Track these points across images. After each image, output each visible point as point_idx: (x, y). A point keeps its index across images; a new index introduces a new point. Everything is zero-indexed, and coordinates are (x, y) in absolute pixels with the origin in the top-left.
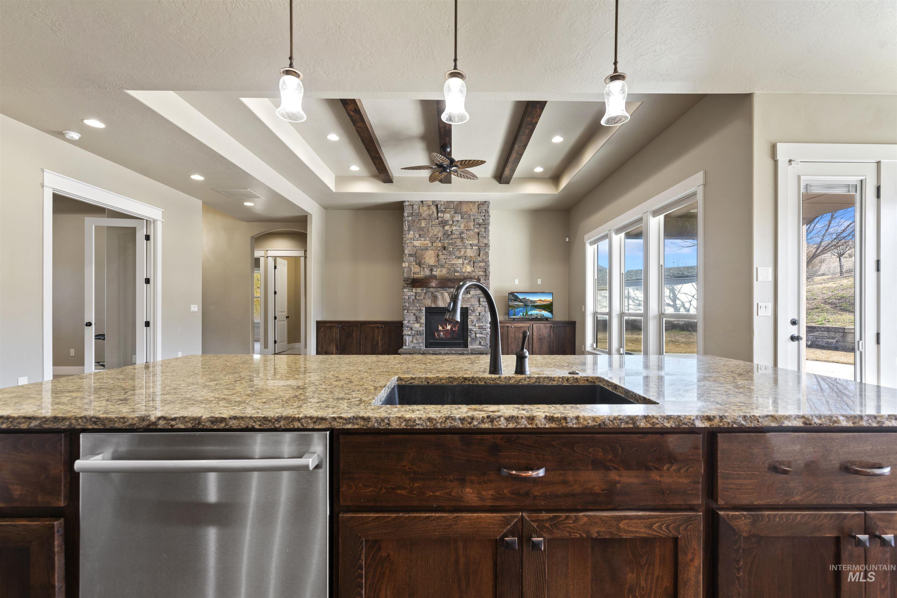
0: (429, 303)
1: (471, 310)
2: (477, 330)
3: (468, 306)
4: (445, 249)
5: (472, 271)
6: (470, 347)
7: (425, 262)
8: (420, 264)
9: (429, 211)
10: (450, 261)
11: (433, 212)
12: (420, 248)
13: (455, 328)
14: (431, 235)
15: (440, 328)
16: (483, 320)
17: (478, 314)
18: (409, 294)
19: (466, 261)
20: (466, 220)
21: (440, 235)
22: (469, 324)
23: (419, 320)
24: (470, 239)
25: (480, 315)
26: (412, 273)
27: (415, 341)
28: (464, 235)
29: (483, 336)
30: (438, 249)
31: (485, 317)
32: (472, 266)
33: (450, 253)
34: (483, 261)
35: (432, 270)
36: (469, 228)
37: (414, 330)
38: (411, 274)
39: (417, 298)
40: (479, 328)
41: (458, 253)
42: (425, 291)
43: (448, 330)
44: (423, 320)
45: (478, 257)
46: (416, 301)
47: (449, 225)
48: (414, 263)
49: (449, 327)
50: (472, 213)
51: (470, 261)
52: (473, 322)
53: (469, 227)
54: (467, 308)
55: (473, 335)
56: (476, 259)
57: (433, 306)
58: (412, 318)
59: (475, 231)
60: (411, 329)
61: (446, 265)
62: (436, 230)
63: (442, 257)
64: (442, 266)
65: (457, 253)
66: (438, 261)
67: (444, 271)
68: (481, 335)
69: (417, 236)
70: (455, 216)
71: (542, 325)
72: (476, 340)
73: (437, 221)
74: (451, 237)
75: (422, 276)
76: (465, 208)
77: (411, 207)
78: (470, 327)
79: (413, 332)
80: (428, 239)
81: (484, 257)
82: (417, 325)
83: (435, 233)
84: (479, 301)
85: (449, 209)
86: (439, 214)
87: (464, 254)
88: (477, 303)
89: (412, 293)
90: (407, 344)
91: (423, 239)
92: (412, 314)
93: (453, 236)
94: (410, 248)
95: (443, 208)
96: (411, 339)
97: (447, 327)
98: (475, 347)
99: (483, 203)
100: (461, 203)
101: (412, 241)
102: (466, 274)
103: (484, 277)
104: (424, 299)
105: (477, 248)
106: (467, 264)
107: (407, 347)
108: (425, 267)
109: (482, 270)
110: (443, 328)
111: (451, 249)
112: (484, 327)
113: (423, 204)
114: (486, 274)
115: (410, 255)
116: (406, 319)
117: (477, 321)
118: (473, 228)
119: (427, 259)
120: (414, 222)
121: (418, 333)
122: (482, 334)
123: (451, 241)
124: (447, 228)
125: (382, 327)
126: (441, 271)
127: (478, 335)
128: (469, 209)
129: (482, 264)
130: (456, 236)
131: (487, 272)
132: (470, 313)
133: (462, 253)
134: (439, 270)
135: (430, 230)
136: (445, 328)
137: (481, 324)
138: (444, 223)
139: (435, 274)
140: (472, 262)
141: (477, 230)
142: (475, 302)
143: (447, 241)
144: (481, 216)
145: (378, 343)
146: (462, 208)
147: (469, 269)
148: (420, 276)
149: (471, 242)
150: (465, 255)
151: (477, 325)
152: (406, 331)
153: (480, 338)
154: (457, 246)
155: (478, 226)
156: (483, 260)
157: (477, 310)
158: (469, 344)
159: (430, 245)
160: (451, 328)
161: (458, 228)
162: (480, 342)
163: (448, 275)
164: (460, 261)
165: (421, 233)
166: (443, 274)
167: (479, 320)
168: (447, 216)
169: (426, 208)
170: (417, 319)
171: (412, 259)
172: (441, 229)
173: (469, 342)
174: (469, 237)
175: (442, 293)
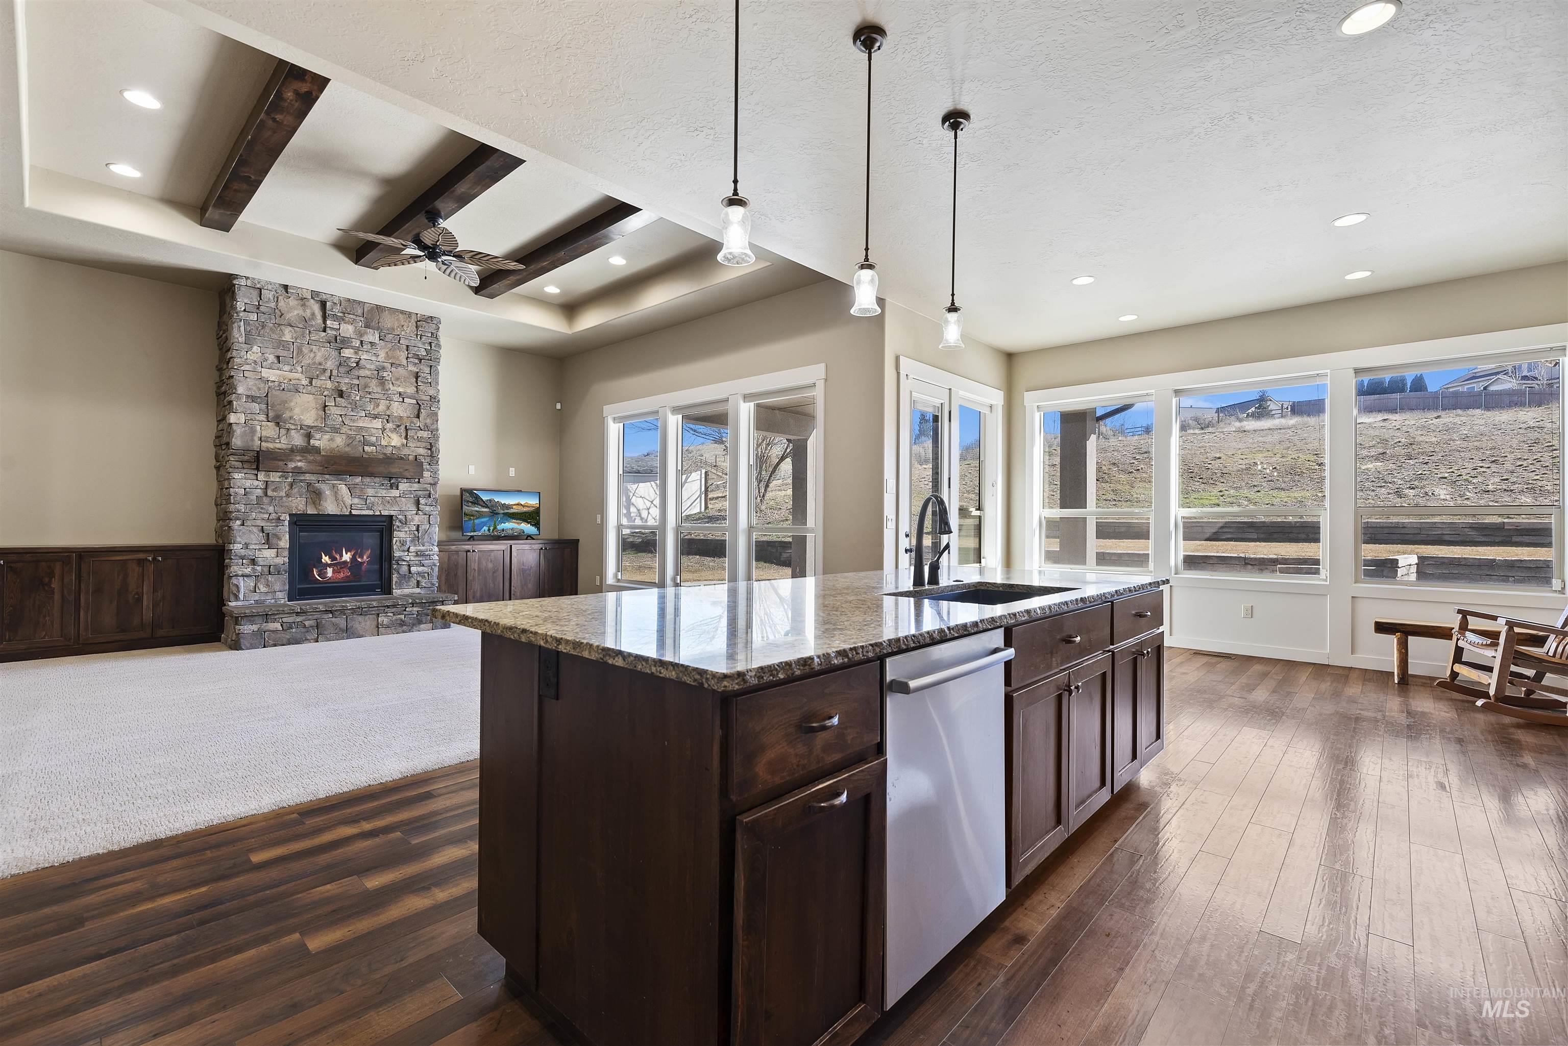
0: (299, 504)
1: (400, 521)
2: (412, 558)
3: (392, 513)
4: (341, 396)
5: (403, 445)
6: (397, 592)
7: (291, 418)
8: (278, 421)
9: (304, 311)
10: (354, 421)
11: (313, 314)
12: (279, 386)
13: (362, 558)
14: (306, 361)
15: (326, 559)
16: (425, 540)
17: (415, 528)
18: (248, 483)
19: (389, 426)
20: (390, 345)
21: (330, 365)
22: (395, 547)
23: (273, 540)
24: (398, 383)
25: (418, 530)
26: (256, 439)
27: (262, 588)
28: (385, 374)
29: (425, 569)
30: (325, 393)
31: (428, 535)
32: (404, 435)
33: (355, 406)
34: (426, 428)
35: (309, 436)
36: (397, 362)
37: (261, 563)
38: (253, 440)
39: (270, 493)
40: (417, 555)
41: (372, 406)
42: (290, 480)
43: (345, 562)
44: (285, 543)
45: (415, 420)
46: (265, 500)
47: (352, 348)
48: (262, 417)
49: (347, 557)
50: (403, 333)
51: (399, 426)
52: (403, 544)
53: (398, 359)
54: (392, 516)
55: (404, 569)
56: (412, 422)
57: (311, 511)
58: (256, 538)
59: (410, 368)
60: (253, 562)
61: (344, 430)
62: (319, 354)
63: (333, 411)
64: (336, 430)
65: (370, 407)
66: (326, 417)
67: (339, 441)
68: (421, 569)
69: (271, 358)
70: (366, 333)
71: (527, 547)
72: (409, 578)
73: (324, 334)
74: (356, 372)
75: (284, 446)
76: (388, 321)
77: (255, 293)
78: (397, 554)
79: (259, 568)
80: (300, 369)
81: (428, 421)
82: (269, 554)
83: (318, 359)
84: (418, 503)
85: (351, 316)
86: (328, 322)
87: (385, 412)
88: (414, 508)
89: (256, 483)
90: (241, 596)
91: (287, 368)
92: (255, 530)
93: (362, 373)
94: (251, 383)
95: (337, 310)
96: (252, 584)
97: (341, 556)
98: (407, 591)
99: (426, 319)
100: (379, 309)
101: (259, 369)
102: (389, 451)
103: (428, 459)
104: (288, 496)
105: (414, 401)
106: (392, 431)
107: (239, 603)
108: (293, 427)
109: (424, 444)
110: (333, 558)
111: (358, 398)
112: (427, 553)
113: (287, 292)
114: (432, 452)
115: (252, 399)
116: (239, 539)
117: (411, 541)
118: (404, 362)
119: (297, 411)
120: (263, 327)
121: (270, 570)
122: (423, 566)
123: (356, 382)
124: (347, 353)
125: (154, 559)
126: (332, 440)
127: (413, 569)
128: (396, 324)
129: (425, 434)
130: (368, 373)
131: (434, 449)
132: (398, 527)
133: (382, 408)
134: (327, 436)
135: (305, 350)
136: (338, 557)
137: (421, 548)
138: (339, 343)
139: (316, 445)
140: (403, 427)
141: (412, 368)
142: (409, 505)
143: (347, 380)
144: (424, 344)
145: (139, 600)
146: (381, 320)
147: (396, 440)
148: (278, 446)
149: (401, 390)
150: (388, 413)
151: (412, 549)
152: (236, 568)
153: (419, 573)
154: (370, 393)
155: (417, 361)
156: (426, 425)
157: (413, 520)
158: (394, 587)
159: (305, 382)
160: (354, 558)
161: (374, 358)
162: (418, 582)
163: (347, 449)
164: (378, 424)
165: (281, 353)
166: (336, 446)
167: (416, 539)
168: (347, 330)
169: (296, 302)
170: (269, 540)
171: (256, 407)
172: (334, 353)
173: (394, 583)
174: (397, 379)
175: (334, 486)
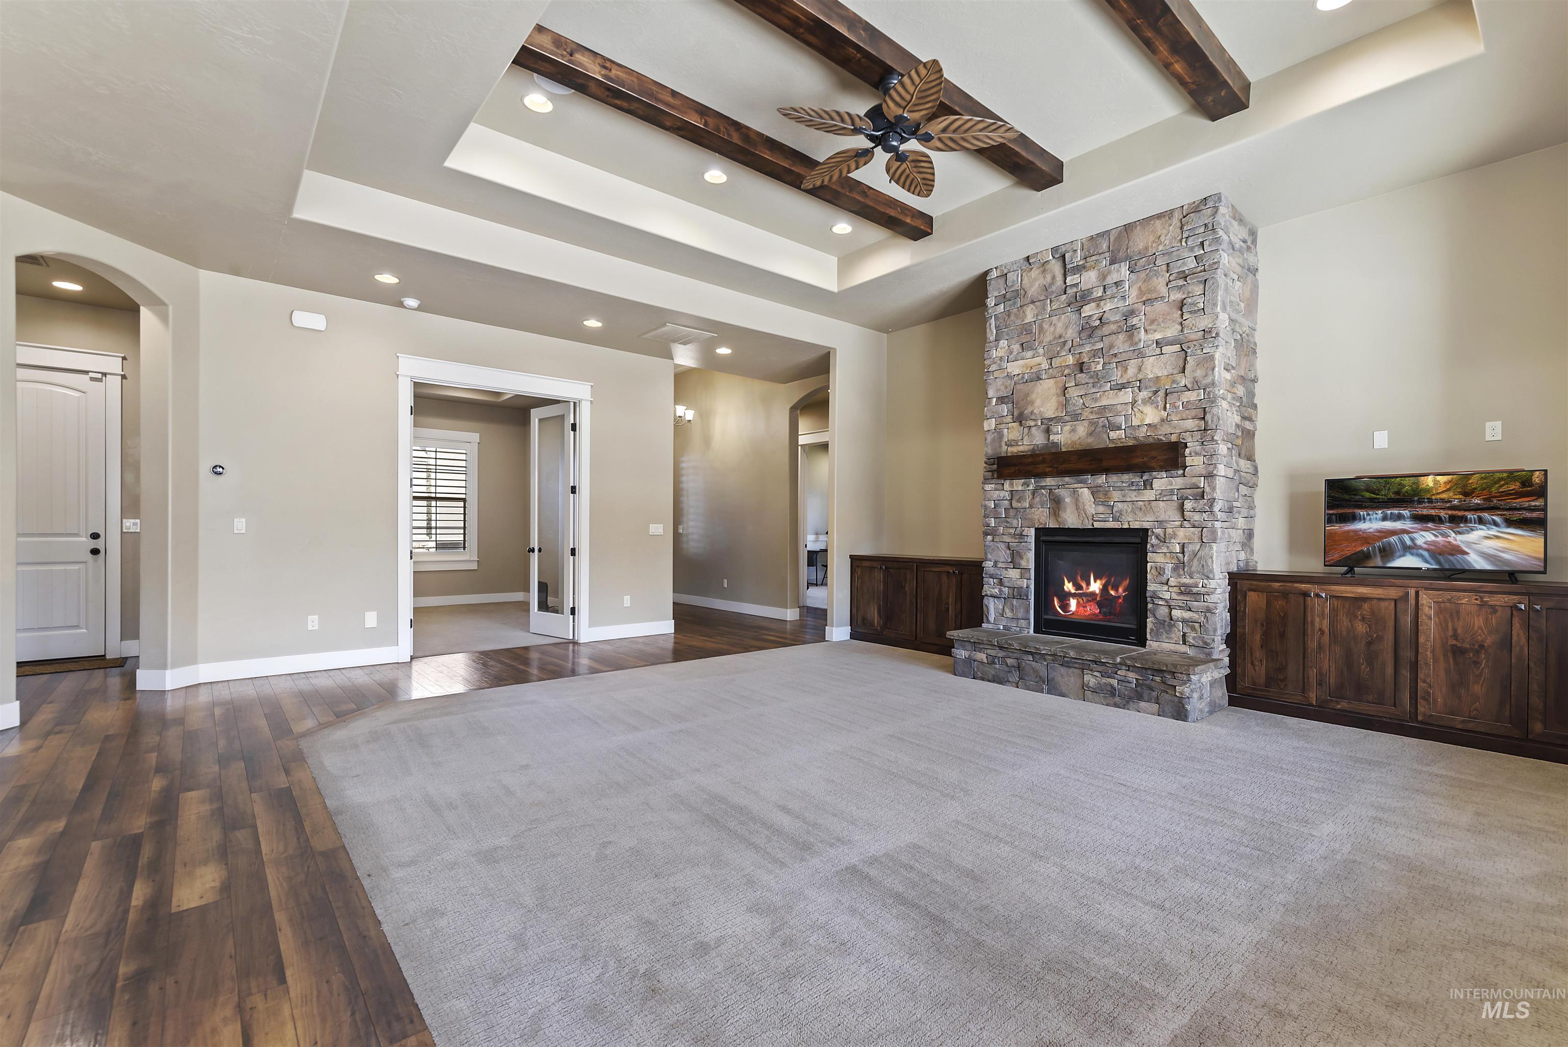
0: (1043, 517)
1: (1157, 537)
2: (1174, 596)
3: (1146, 525)
4: (1081, 371)
5: (1163, 420)
6: (1152, 645)
7: (1032, 412)
8: (1020, 419)
9: (1044, 277)
10: (1096, 400)
11: (1054, 278)
12: (1023, 378)
13: (1117, 590)
14: (1048, 338)
15: (1069, 587)
16: (1194, 569)
17: (1178, 549)
18: (996, 494)
19: (1144, 394)
20: (1143, 275)
21: (1071, 333)
22: (1149, 576)
23: (1017, 560)
24: (1154, 327)
25: (1183, 553)
26: (1003, 444)
27: (1009, 614)
28: (1135, 321)
29: (1195, 616)
30: (1066, 372)
31: (1200, 560)
32: (1161, 405)
33: (1097, 379)
34: (1196, 385)
35: (1048, 431)
36: (1154, 296)
37: (1007, 584)
38: (1000, 446)
39: (1015, 504)
40: (1181, 593)
41: (1119, 374)
42: (1031, 487)
43: (1093, 594)
44: (1029, 560)
45: (1179, 377)
46: (1012, 512)
47: (1094, 300)
48: (1009, 419)
49: (1095, 586)
50: (1161, 248)
51: (1156, 392)
52: (1160, 571)
53: (1154, 290)
54: (1147, 530)
55: (1163, 611)
56: (1174, 382)
57: (1053, 525)
58: (1003, 555)
59: (1172, 298)
60: (1001, 583)
61: (1086, 414)
62: (1060, 325)
63: (1073, 393)
64: (1076, 417)
65: (1117, 376)
66: (1066, 403)
67: (1082, 430)
68: (1187, 615)
69: (1016, 347)
70: (1109, 272)
71: (1465, 599)
72: (1171, 626)
73: (1064, 297)
74: (1099, 333)
75: (1026, 448)
76: (1140, 241)
77: (1002, 281)
78: (1151, 587)
79: (1006, 590)
80: (1041, 351)
81: (1199, 373)
82: (1014, 574)
83: (1059, 330)
84: (1182, 509)
85: (1093, 258)
86: (1068, 279)
87: (1136, 376)
88: (1177, 517)
89: (1002, 494)
90: (992, 619)
91: (1029, 354)
92: (1002, 546)
93: (1106, 330)
94: (999, 382)
95: (1078, 259)
96: (1001, 607)
97: (1088, 584)
98: (1166, 646)
99: (1198, 206)
100: (1128, 228)
101: (1004, 365)
102: (1142, 433)
103: (1198, 436)
104: (1031, 507)
105: (1177, 348)
106: (1144, 402)
107: (990, 626)
108: (1032, 423)
109: (1193, 413)
110: (1078, 587)
111: (1100, 367)
112: (1195, 590)
113: (1030, 264)
114: (1206, 423)
115: (1001, 400)
116: (989, 556)
117: (1175, 569)
118: (1164, 291)
119: (1038, 403)
120: (1009, 316)
121: (1019, 594)
122: (1190, 610)
123: (1100, 345)
124: (1088, 310)
125: (954, 572)
126: (1073, 430)
127: (1176, 613)
128: (1151, 238)
129: (1192, 396)
130: (1113, 327)
131: (1208, 417)
132: (1153, 546)
133: (1131, 372)
134: (1067, 428)
135: (1045, 326)
136: (1084, 585)
137: (1187, 581)
138: (1081, 299)
139: (1056, 441)
140: (1161, 394)
141: (1177, 296)
142: (1170, 513)
143: (1088, 348)
144: (1192, 249)
146: (1131, 244)
147: (1151, 415)
148: (1021, 448)
149: (1158, 336)
150: (1140, 377)
151: (1173, 582)
152: (990, 587)
153: (1184, 621)
154: (1115, 355)
155: (1181, 282)
156: (1196, 381)
157: (1174, 535)
158: (1148, 636)
159: (1045, 365)
160: (1104, 589)
161: (1120, 304)
162: (1184, 635)
163: (1090, 440)
164: (1127, 396)
165: (1024, 339)
166: (1077, 437)
167: (1179, 567)
168: (1089, 279)
169: (1038, 272)
170: (1015, 560)
171: (1004, 409)
172: (1074, 317)
173: (1148, 630)
174: (1152, 322)
175: (1075, 492)
